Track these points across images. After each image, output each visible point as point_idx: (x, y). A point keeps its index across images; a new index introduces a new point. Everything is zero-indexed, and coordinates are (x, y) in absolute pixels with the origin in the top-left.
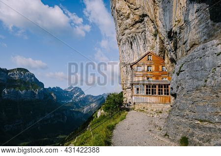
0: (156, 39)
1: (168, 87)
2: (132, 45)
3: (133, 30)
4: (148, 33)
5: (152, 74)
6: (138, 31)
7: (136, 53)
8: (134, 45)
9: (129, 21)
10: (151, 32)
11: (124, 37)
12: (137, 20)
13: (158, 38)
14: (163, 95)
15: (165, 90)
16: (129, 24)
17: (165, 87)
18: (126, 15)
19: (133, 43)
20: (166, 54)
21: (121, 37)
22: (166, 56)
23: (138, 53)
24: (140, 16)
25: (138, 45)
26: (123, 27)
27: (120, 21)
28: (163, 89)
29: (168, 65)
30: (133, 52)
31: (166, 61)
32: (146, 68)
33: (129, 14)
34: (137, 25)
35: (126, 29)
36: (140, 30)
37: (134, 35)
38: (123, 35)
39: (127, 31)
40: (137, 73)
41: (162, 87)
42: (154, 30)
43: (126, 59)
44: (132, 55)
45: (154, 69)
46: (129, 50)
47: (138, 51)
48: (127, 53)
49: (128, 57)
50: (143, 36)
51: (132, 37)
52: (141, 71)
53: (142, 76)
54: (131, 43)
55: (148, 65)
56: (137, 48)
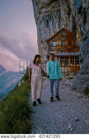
0: (69, 18)
1: (78, 59)
2: (48, 23)
3: (49, 8)
4: (62, 12)
6: (53, 10)
7: (52, 31)
8: (50, 24)
10: (65, 10)
11: (41, 16)
13: (71, 16)
14: (74, 65)
15: (76, 61)
17: (76, 59)
19: (49, 21)
20: (77, 30)
21: (38, 16)
22: (77, 32)
23: (54, 30)
25: (54, 24)
26: (40, 6)
28: (74, 60)
29: (79, 40)
30: (50, 30)
31: (77, 36)
32: (60, 43)
35: (43, 8)
36: (56, 9)
37: (50, 14)
38: (39, 14)
40: (52, 47)
41: (73, 59)
42: (67, 9)
43: (43, 36)
44: (49, 33)
45: (67, 44)
46: (46, 28)
47: (53, 28)
48: (44, 31)
49: (45, 35)
50: (58, 15)
51: (48, 15)
52: (56, 46)
53: (57, 50)
54: (47, 21)
55: (62, 40)
56: (53, 26)
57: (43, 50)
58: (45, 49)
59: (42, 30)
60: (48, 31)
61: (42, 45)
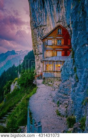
2: (44, 3)
5: (61, 48)
7: (49, 14)
23: (51, 13)
25: (51, 4)
30: (46, 12)
32: (56, 41)
43: (38, 20)
44: (45, 16)
45: (63, 43)
46: (41, 10)
47: (51, 11)
48: (39, 13)
49: (40, 18)
52: (51, 44)
53: (52, 50)
54: (43, 1)
55: (57, 38)
56: (50, 8)
57: (37, 37)
58: (40, 36)
59: (36, 12)
60: (44, 14)
61: (36, 30)
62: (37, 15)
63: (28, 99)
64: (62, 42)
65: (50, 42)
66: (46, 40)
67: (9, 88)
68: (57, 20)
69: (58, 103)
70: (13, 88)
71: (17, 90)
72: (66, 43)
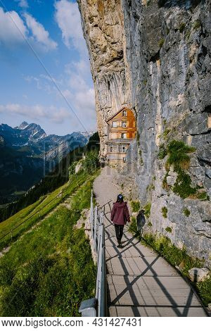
2: (109, 85)
3: (112, 66)
4: (127, 74)
5: (126, 130)
6: (116, 69)
7: (114, 96)
8: (112, 86)
9: (105, 56)
11: (100, 74)
12: (115, 56)
16: (106, 60)
18: (103, 47)
19: (111, 83)
21: (96, 73)
23: (116, 95)
24: (119, 53)
25: (116, 86)
26: (99, 62)
27: (95, 55)
30: (111, 94)
32: (121, 123)
33: (106, 47)
34: (116, 62)
35: (102, 65)
36: (119, 69)
37: (112, 74)
38: (98, 72)
39: (103, 68)
40: (112, 129)
43: (103, 101)
44: (110, 98)
46: (106, 91)
47: (116, 93)
48: (104, 94)
49: (105, 100)
50: (122, 76)
51: (110, 75)
52: (116, 127)
53: (117, 132)
54: (109, 82)
55: (122, 120)
56: (116, 90)
58: (105, 118)
59: (101, 94)
62: (102, 97)
63: (92, 181)
64: (127, 124)
65: (115, 124)
66: (110, 122)
67: (73, 169)
68: (123, 103)
69: (122, 185)
70: (77, 169)
71: (81, 171)
72: (131, 125)
